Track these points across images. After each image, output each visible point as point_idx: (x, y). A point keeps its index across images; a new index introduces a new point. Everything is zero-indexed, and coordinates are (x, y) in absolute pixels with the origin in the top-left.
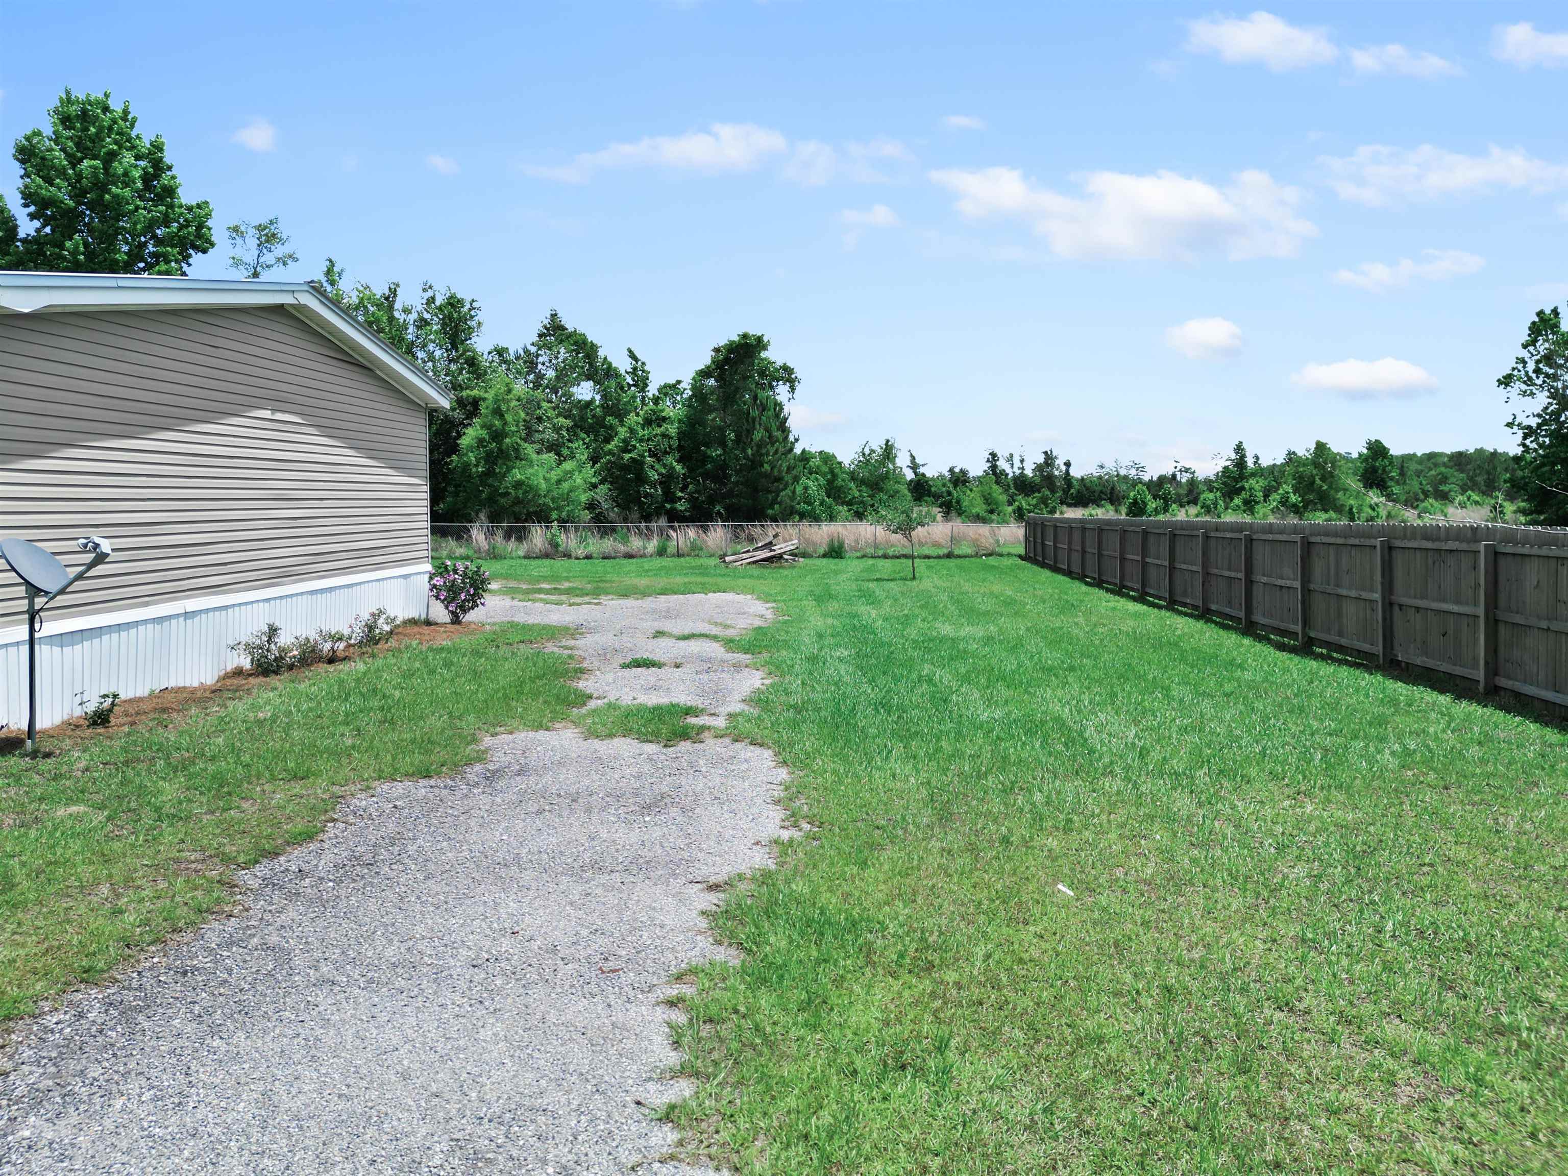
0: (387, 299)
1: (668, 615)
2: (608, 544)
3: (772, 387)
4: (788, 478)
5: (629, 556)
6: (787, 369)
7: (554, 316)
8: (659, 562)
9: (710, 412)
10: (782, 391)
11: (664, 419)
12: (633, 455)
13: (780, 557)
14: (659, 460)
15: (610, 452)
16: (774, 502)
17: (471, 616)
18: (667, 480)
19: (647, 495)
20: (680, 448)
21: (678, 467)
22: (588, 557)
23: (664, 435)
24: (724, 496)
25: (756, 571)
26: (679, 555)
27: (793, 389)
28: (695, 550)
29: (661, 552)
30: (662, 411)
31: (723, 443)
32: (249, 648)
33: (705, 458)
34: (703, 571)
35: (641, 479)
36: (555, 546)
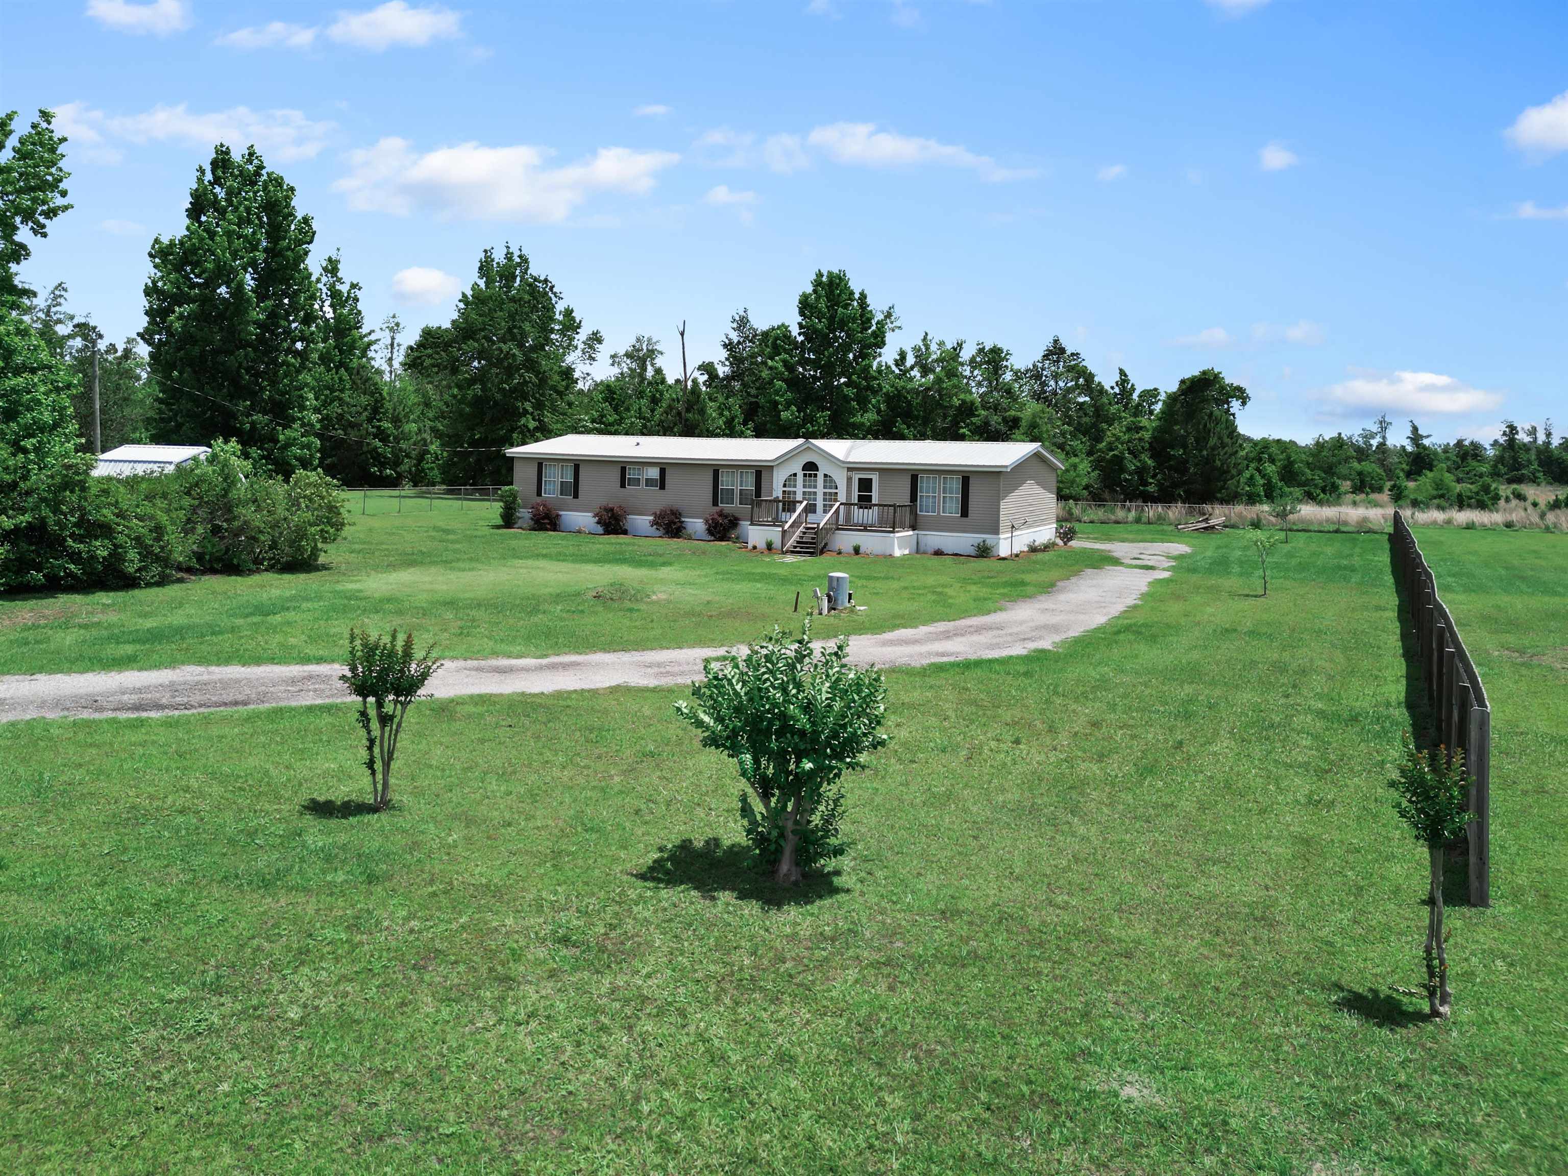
0: (955, 349)
1: (1145, 549)
2: (1100, 514)
3: (1228, 403)
4: (1234, 472)
5: (1117, 522)
6: (1240, 390)
7: (1056, 341)
8: (1136, 527)
9: (1176, 424)
10: (1235, 405)
11: (1141, 428)
12: (1115, 452)
13: (1213, 527)
14: (1135, 457)
15: (1100, 450)
16: (1223, 488)
17: (1071, 543)
18: (1141, 471)
19: (1126, 480)
20: (1152, 448)
21: (1150, 462)
22: (1092, 522)
23: (1140, 439)
24: (1185, 483)
25: (1196, 534)
26: (1149, 523)
27: (1244, 403)
28: (1160, 519)
29: (1138, 521)
30: (1140, 422)
31: (1184, 446)
32: (1029, 546)
33: (1170, 457)
34: (1163, 532)
35: (1123, 469)
36: (1070, 513)
